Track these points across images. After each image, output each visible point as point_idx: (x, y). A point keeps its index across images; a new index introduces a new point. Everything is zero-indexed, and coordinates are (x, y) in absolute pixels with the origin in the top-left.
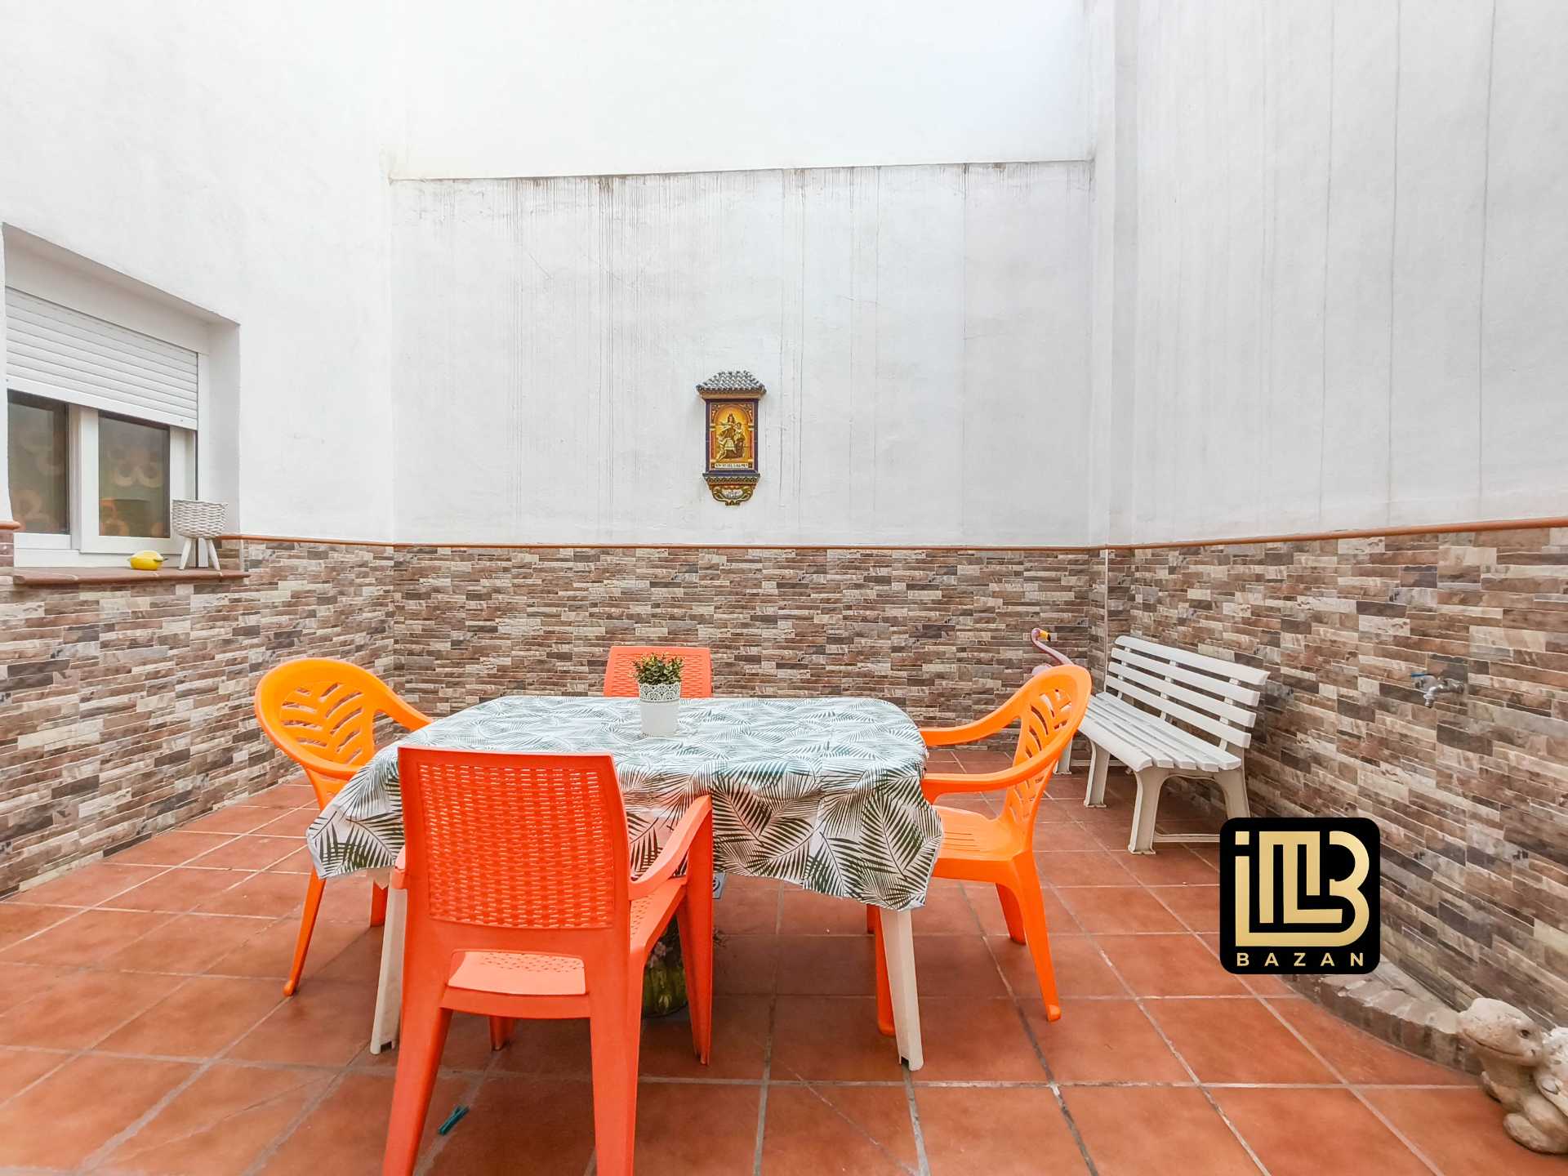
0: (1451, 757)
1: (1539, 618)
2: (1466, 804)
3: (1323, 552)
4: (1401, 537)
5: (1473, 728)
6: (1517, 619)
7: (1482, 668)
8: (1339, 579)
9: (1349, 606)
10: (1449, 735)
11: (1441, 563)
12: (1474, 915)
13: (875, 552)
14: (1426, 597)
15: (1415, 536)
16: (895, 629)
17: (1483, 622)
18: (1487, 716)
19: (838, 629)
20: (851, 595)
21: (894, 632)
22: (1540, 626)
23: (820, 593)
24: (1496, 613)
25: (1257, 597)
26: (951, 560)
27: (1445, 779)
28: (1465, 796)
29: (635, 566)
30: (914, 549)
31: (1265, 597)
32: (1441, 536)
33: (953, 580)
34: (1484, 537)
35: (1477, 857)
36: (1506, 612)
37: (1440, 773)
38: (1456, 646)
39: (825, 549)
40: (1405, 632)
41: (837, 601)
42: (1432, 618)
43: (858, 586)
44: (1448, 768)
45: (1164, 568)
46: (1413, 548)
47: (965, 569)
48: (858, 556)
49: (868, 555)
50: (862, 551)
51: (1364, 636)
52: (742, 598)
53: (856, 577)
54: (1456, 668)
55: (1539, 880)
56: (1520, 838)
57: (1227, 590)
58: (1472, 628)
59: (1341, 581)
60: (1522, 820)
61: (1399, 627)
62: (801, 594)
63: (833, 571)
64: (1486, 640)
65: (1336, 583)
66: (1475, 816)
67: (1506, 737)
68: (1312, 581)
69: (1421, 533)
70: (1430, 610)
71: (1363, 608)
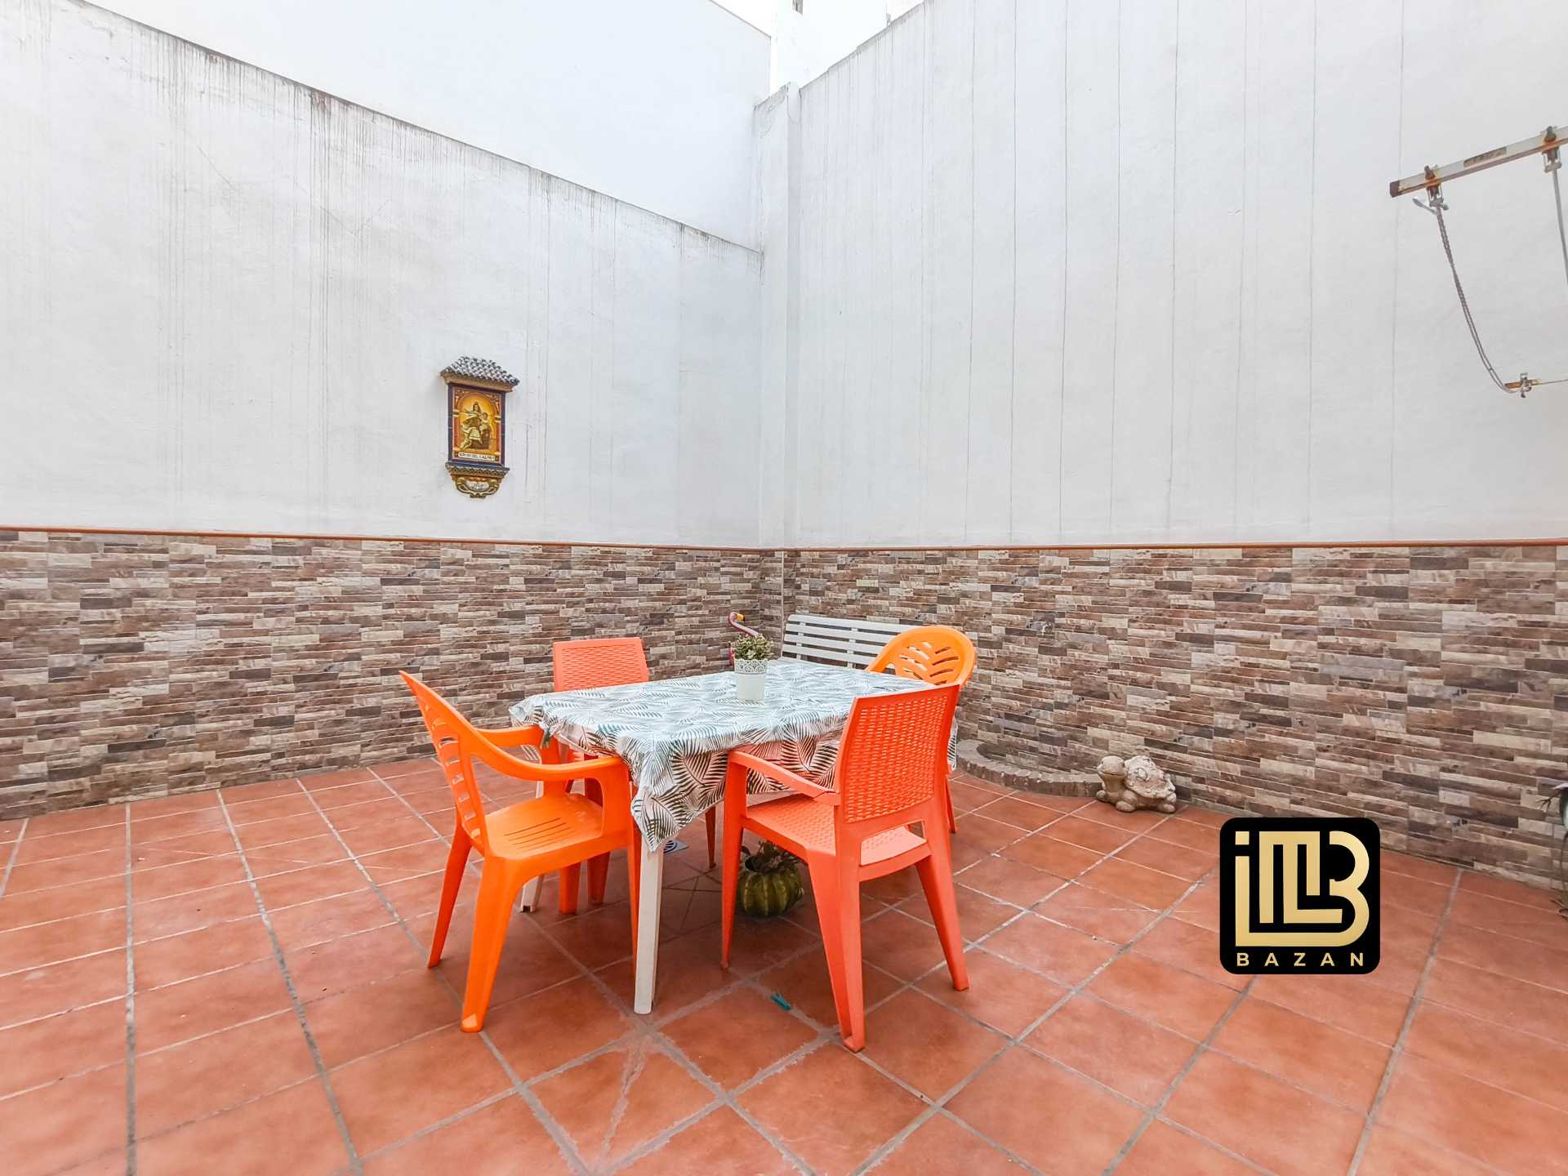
0: (1046, 660)
1: (1089, 590)
2: (1054, 682)
3: (968, 557)
4: (1018, 551)
5: (1058, 645)
6: (1078, 591)
7: (1062, 615)
9: (987, 587)
10: (1044, 650)
11: (1041, 565)
12: (1057, 734)
13: (612, 549)
14: (1034, 582)
15: (1027, 551)
16: (629, 618)
17: (1062, 593)
18: (1063, 638)
19: (582, 621)
20: (592, 589)
21: (628, 622)
22: (1089, 593)
23: (565, 587)
24: (1069, 589)
25: (919, 584)
26: (671, 558)
27: (1043, 672)
28: (1053, 678)
29: (361, 560)
30: (644, 548)
31: (925, 584)
32: (1040, 551)
33: (672, 575)
34: (1062, 552)
35: (1060, 706)
36: (1073, 588)
37: (1040, 669)
38: (1048, 605)
39: (570, 546)
40: (1021, 600)
41: (581, 595)
42: (1034, 592)
43: (599, 581)
44: (1044, 666)
45: (834, 566)
46: (1026, 557)
47: (681, 566)
48: (598, 553)
49: (606, 552)
50: (602, 549)
51: (995, 603)
52: (488, 594)
53: (596, 573)
54: (1049, 617)
55: (1089, 708)
56: (1080, 692)
57: (894, 580)
58: (1057, 596)
59: (980, 574)
60: (1081, 684)
61: (1019, 598)
62: (548, 590)
63: (577, 567)
64: (1064, 602)
65: (977, 575)
66: (1059, 687)
67: (1074, 646)
68: (961, 574)
69: (1030, 549)
70: (1035, 588)
71: (994, 588)
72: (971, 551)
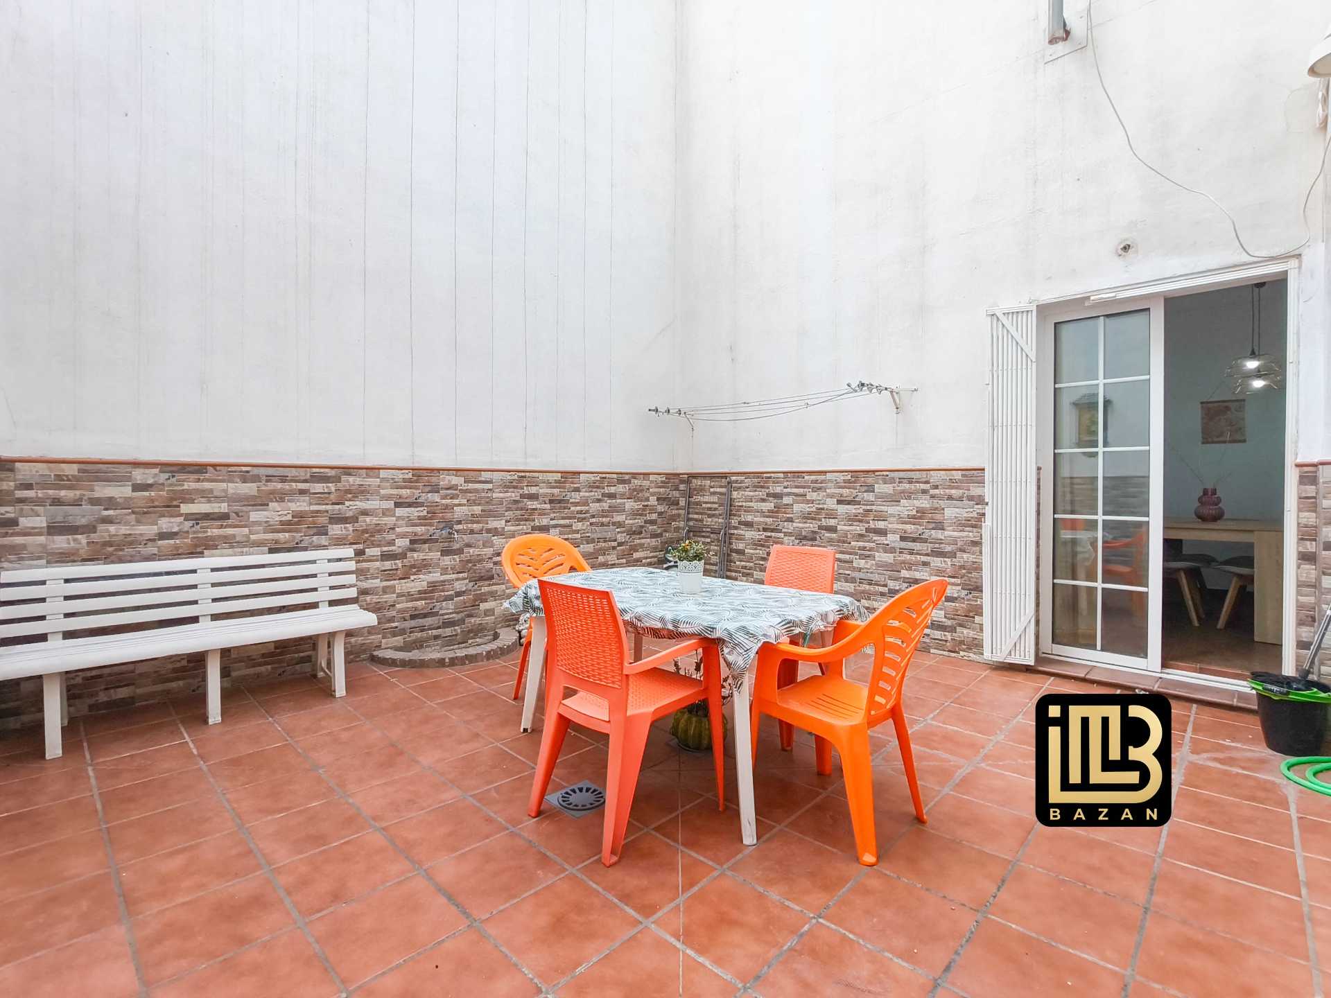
0: (447, 561)
1: (479, 502)
2: (454, 576)
3: (368, 476)
4: (421, 471)
5: (456, 546)
6: (471, 503)
7: (459, 522)
8: (381, 491)
9: (390, 504)
10: (446, 552)
11: (442, 483)
12: (457, 617)
14: (436, 497)
15: (429, 471)
17: (460, 505)
18: (459, 540)
22: (479, 504)
24: (465, 501)
25: (302, 505)
27: (444, 571)
28: (453, 573)
31: (311, 504)
32: (441, 472)
34: (459, 473)
35: (458, 594)
36: (468, 501)
37: (442, 569)
38: (449, 515)
40: (425, 513)
42: (437, 506)
44: (446, 565)
46: (427, 476)
51: (399, 518)
54: (449, 524)
55: (481, 590)
56: (473, 579)
57: (260, 502)
58: (455, 508)
59: (382, 492)
60: (475, 573)
61: (423, 512)
64: (460, 512)
65: (379, 492)
66: (457, 579)
67: (469, 545)
68: (360, 492)
69: (432, 470)
70: (437, 502)
71: (397, 505)
72: (372, 470)
